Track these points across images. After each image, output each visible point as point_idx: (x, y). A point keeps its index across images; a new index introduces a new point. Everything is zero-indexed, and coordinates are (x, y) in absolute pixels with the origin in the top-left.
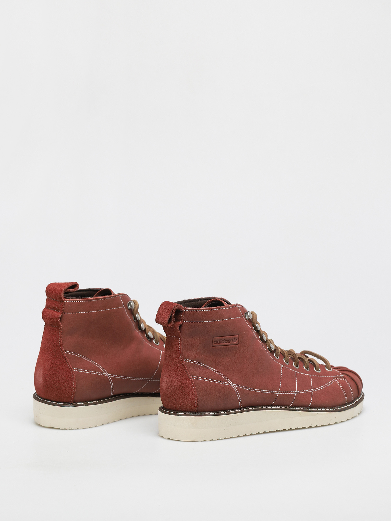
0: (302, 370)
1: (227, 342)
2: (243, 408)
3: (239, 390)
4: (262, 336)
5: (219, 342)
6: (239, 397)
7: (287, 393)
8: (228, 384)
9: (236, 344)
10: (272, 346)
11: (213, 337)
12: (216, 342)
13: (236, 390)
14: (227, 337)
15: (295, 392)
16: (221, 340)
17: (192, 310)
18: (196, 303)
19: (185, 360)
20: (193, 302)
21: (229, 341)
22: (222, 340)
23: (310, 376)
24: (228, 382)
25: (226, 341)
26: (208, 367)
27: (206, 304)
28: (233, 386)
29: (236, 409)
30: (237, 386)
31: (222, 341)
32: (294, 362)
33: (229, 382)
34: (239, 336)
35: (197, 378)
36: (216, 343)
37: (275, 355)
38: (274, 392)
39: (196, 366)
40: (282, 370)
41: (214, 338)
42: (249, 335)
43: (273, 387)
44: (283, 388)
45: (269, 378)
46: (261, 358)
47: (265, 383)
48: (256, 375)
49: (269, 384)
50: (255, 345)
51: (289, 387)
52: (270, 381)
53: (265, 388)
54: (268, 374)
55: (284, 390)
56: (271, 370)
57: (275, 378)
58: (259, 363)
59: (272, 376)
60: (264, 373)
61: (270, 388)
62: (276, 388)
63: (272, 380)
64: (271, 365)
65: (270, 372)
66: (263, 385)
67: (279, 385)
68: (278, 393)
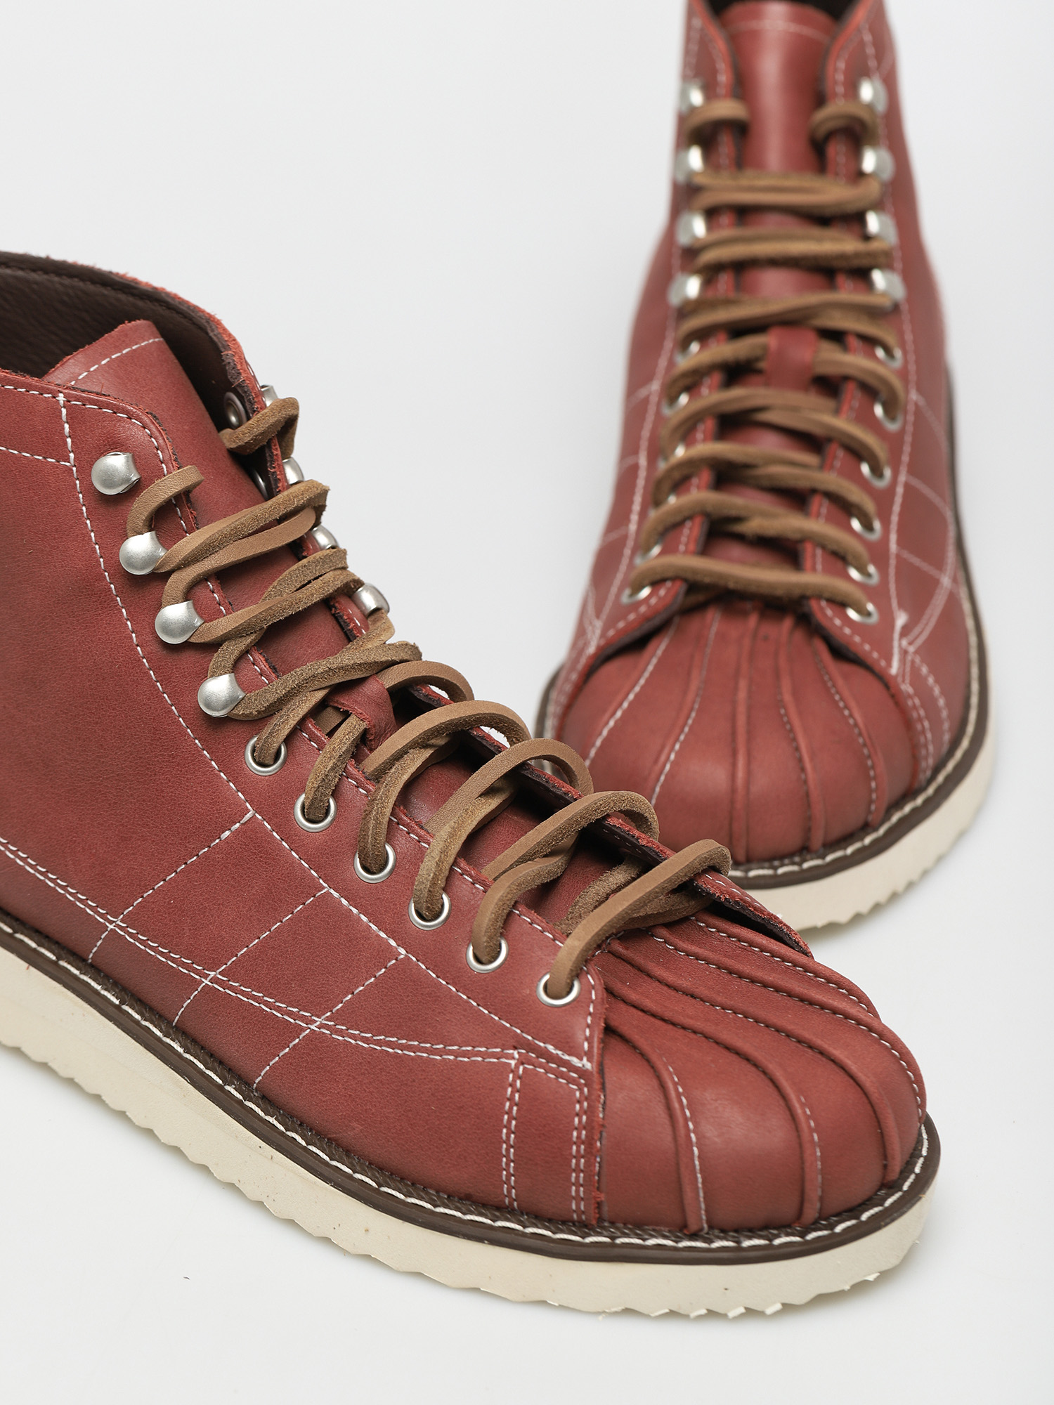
7: (158, 952)
15: (206, 976)
23: (397, 955)
38: (90, 908)
40: (226, 835)
42: (55, 566)
43: (96, 878)
44: (149, 917)
45: (105, 826)
46: (88, 709)
47: (61, 834)
48: (27, 771)
49: (84, 855)
50: (80, 629)
51: (190, 930)
52: (96, 844)
53: (52, 859)
54: (110, 804)
55: (149, 931)
56: (144, 801)
57: (139, 846)
58: (63, 723)
59: (130, 828)
60: (80, 787)
61: (76, 875)
62: (108, 895)
63: (112, 845)
64: (155, 774)
65: (131, 802)
66: (45, 843)
67: (139, 893)
68: (111, 927)
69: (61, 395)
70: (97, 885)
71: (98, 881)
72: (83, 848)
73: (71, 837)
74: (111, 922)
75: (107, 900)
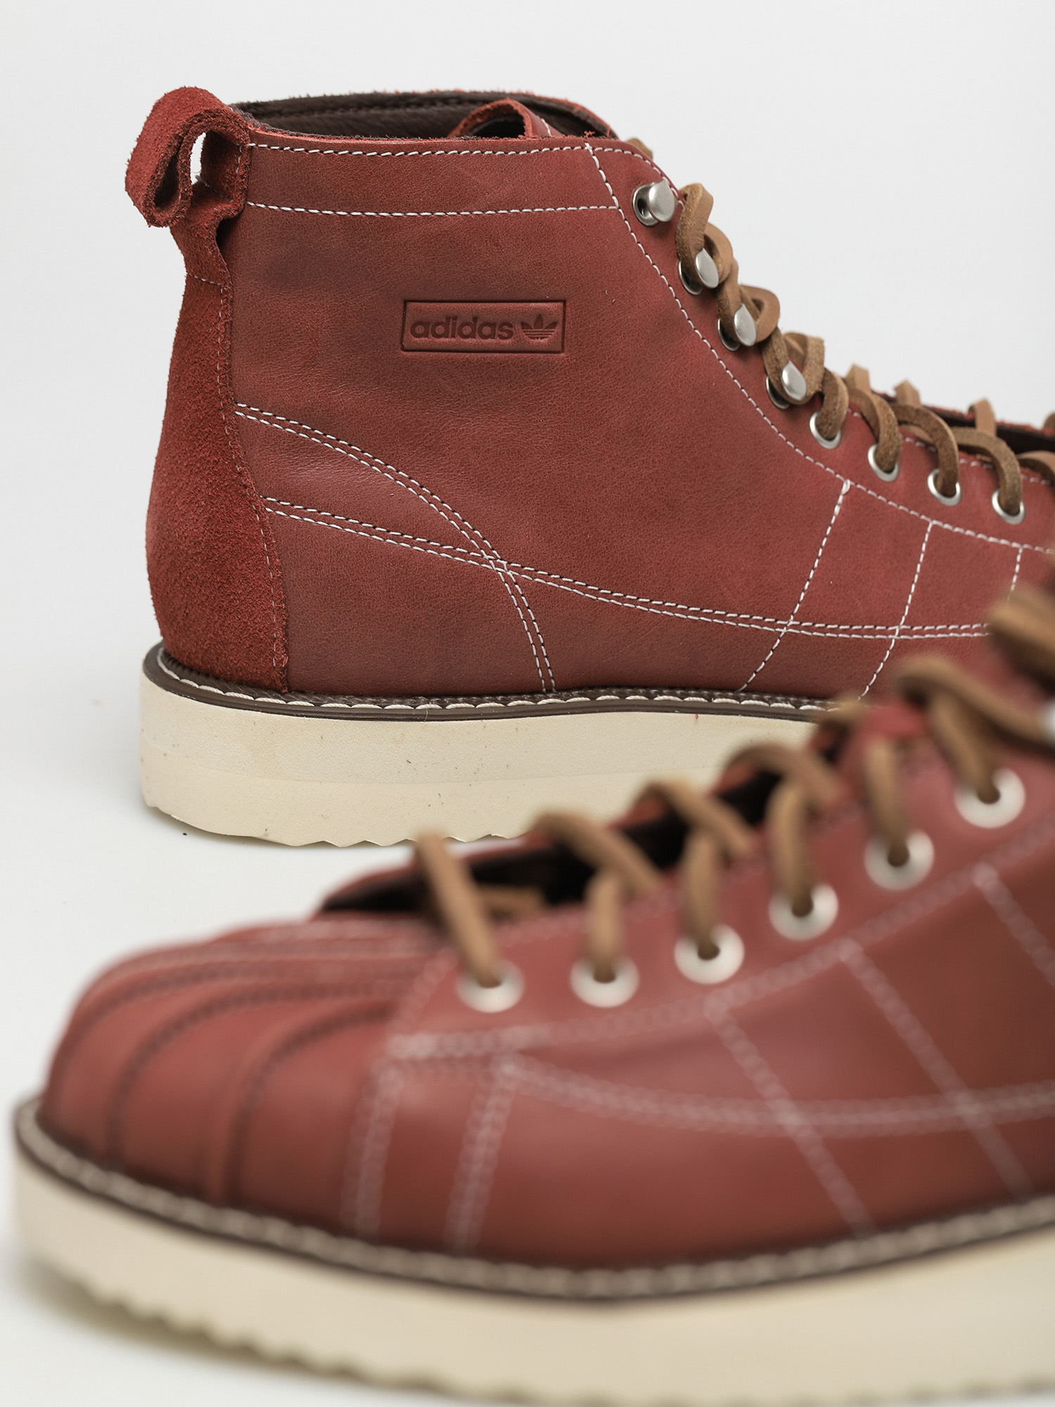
0: (973, 515)
1: (494, 331)
2: (564, 689)
3: (539, 596)
4: (733, 318)
5: (440, 330)
6: (531, 627)
7: (839, 632)
8: (474, 558)
9: (544, 349)
10: (790, 377)
11: (406, 302)
12: (428, 326)
13: (515, 593)
14: (492, 305)
15: (893, 632)
16: (455, 318)
17: (287, 142)
18: (415, 115)
19: (241, 409)
20: (396, 106)
21: (503, 327)
22: (458, 323)
23: (1016, 550)
24: (470, 548)
25: (487, 330)
26: (367, 459)
27: (465, 125)
28: (504, 570)
29: (519, 694)
30: (527, 572)
31: (463, 325)
32: (937, 471)
33: (483, 546)
34: (568, 310)
35: (296, 512)
36: (427, 336)
37: (817, 426)
38: (756, 623)
39: (296, 446)
40: (837, 509)
41: (410, 305)
42: (639, 307)
43: (756, 592)
44: (819, 605)
45: (742, 543)
46: (699, 435)
47: (706, 567)
48: (653, 522)
49: (735, 576)
50: (671, 361)
51: (860, 599)
52: (741, 562)
53: (705, 595)
54: (737, 521)
55: (825, 617)
56: (765, 505)
57: (779, 547)
58: (681, 458)
59: (764, 535)
60: (708, 515)
61: (735, 598)
62: (774, 602)
63: (755, 556)
64: (766, 477)
65: (755, 512)
66: (693, 582)
67: (800, 588)
68: (784, 630)
69: (587, 144)
70: (759, 598)
71: (759, 594)
72: (731, 571)
73: (715, 567)
74: (782, 626)
75: (773, 607)
